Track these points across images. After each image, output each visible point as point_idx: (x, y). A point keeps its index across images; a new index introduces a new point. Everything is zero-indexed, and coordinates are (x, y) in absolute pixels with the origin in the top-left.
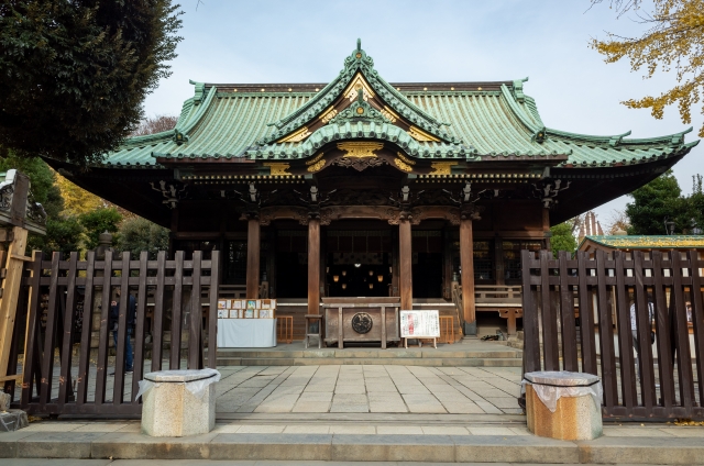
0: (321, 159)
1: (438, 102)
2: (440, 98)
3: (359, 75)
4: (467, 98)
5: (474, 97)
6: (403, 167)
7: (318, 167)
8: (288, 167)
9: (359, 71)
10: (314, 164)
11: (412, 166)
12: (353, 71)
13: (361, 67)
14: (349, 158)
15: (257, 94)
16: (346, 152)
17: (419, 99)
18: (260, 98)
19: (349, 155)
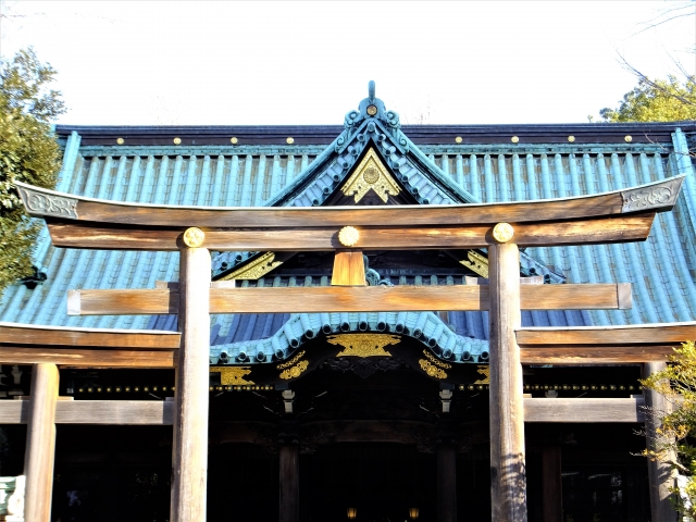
0: (302, 359)
1: (539, 170)
2: (545, 161)
3: (371, 152)
4: (601, 160)
5: (615, 159)
6: (432, 371)
7: (296, 372)
8: (249, 372)
9: (371, 144)
10: (290, 367)
11: (446, 371)
12: (359, 147)
13: (375, 138)
14: (346, 358)
15: (165, 150)
16: (342, 348)
17: (502, 162)
18: (173, 157)
19: (347, 353)
